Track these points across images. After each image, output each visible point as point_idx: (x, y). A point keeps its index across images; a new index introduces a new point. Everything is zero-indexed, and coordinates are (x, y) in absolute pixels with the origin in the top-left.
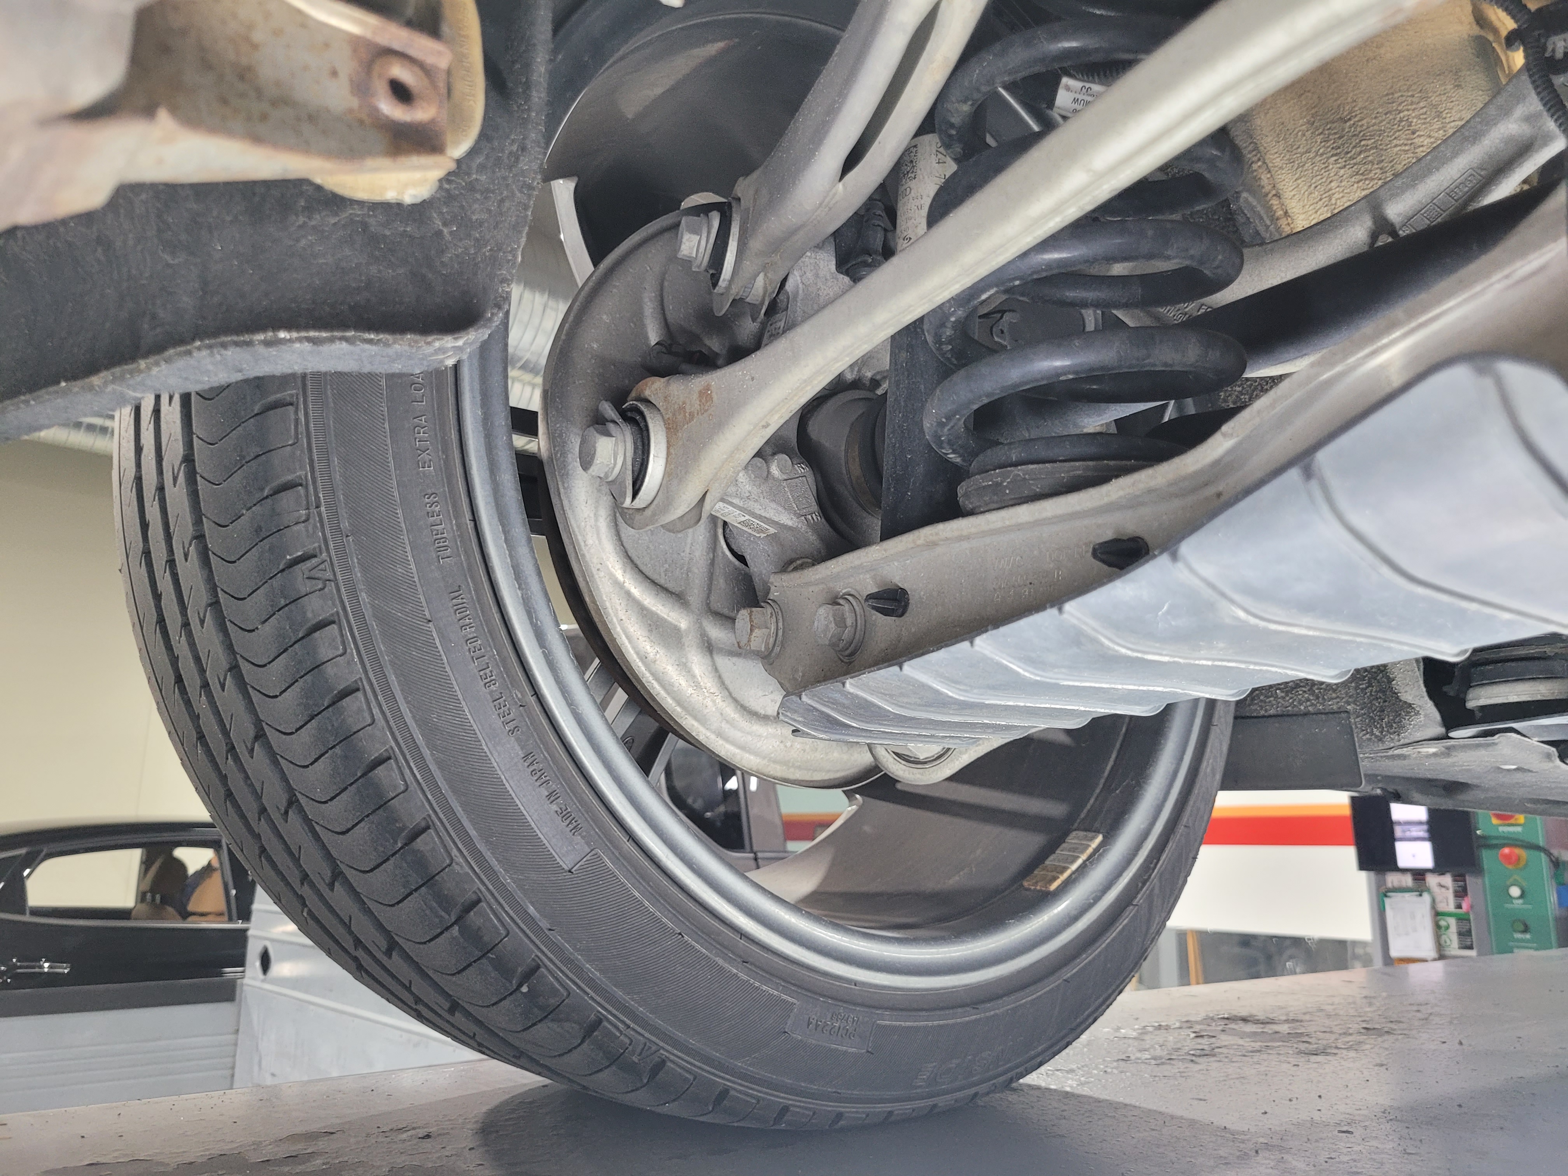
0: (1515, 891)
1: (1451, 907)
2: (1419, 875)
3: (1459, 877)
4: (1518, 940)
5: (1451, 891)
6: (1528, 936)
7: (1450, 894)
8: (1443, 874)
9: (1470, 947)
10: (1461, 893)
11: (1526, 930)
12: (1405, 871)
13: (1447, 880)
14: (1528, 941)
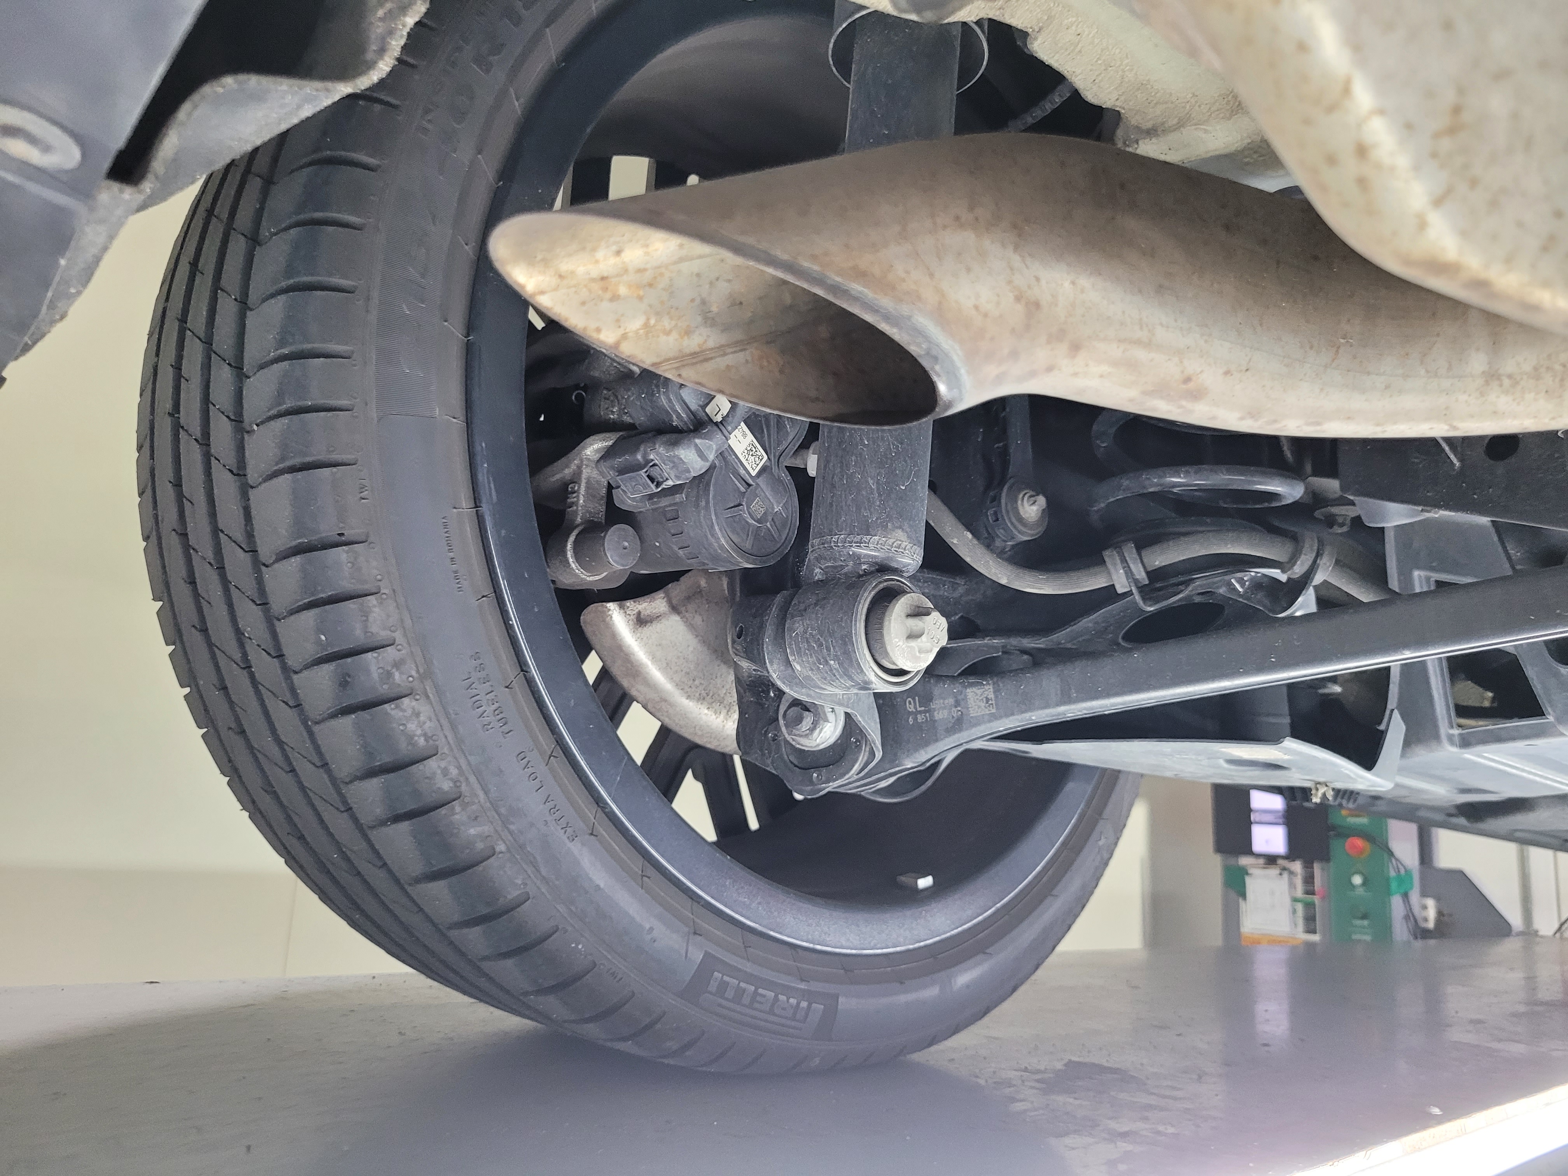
0: (1357, 880)
1: (1299, 892)
2: (1271, 860)
3: (1308, 866)
4: (1356, 926)
5: (1299, 877)
6: (1366, 923)
7: (1299, 881)
8: (1294, 861)
9: (1313, 931)
10: (1309, 880)
11: (1364, 917)
12: (1258, 856)
13: (1297, 866)
14: (1364, 927)
